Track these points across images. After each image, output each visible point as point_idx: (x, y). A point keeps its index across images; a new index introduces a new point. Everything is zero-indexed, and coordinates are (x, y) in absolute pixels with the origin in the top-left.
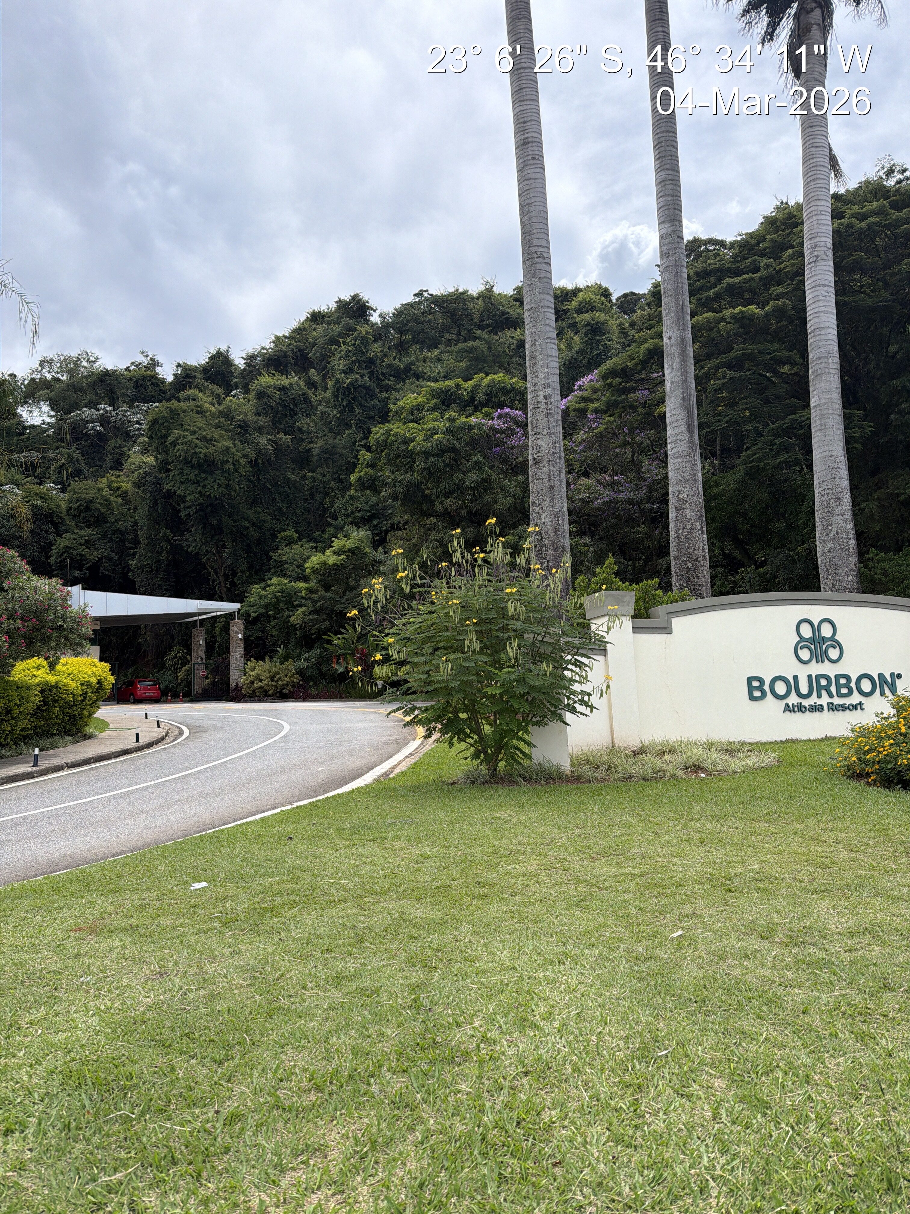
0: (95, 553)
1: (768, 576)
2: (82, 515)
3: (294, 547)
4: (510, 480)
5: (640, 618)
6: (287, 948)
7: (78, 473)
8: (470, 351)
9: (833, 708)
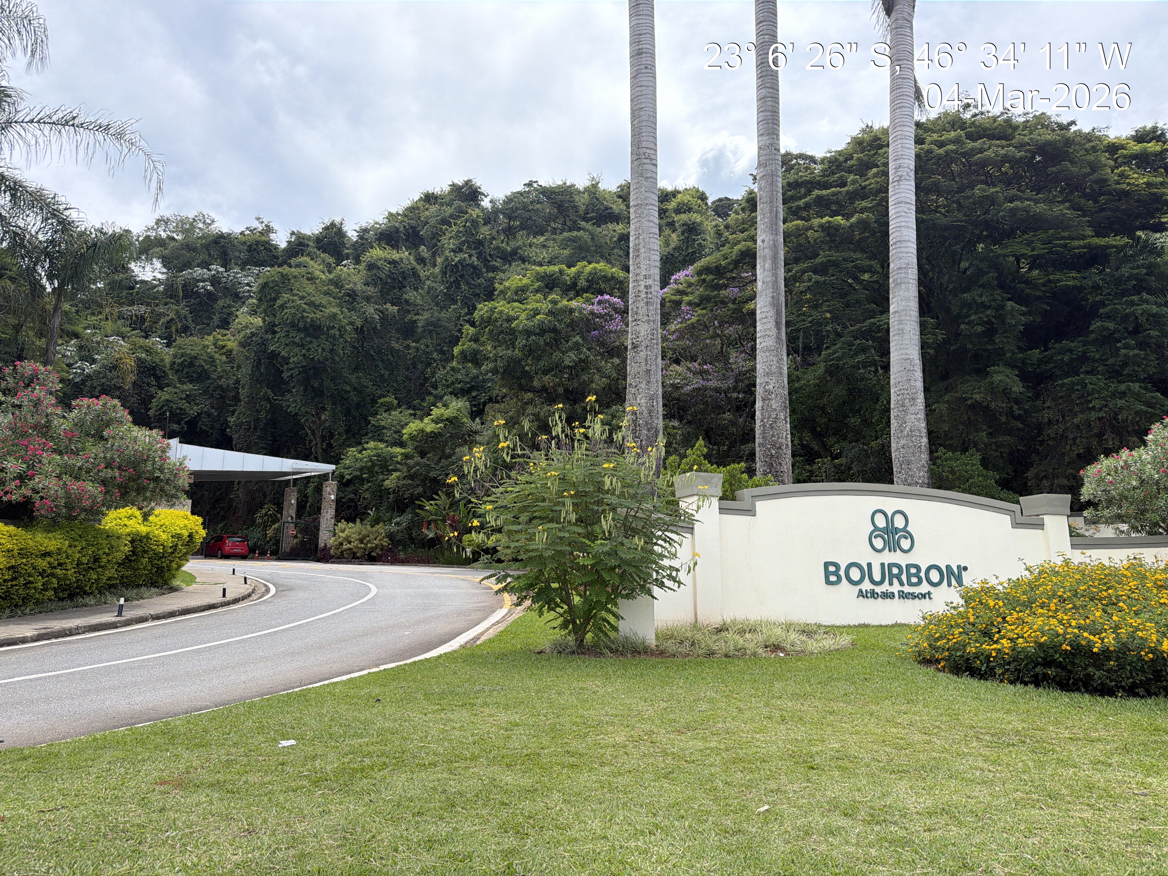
0: (195, 408)
1: (843, 468)
2: (185, 370)
3: (393, 413)
4: (606, 361)
5: (727, 499)
6: (377, 810)
7: (185, 330)
8: (574, 240)
9: (903, 595)
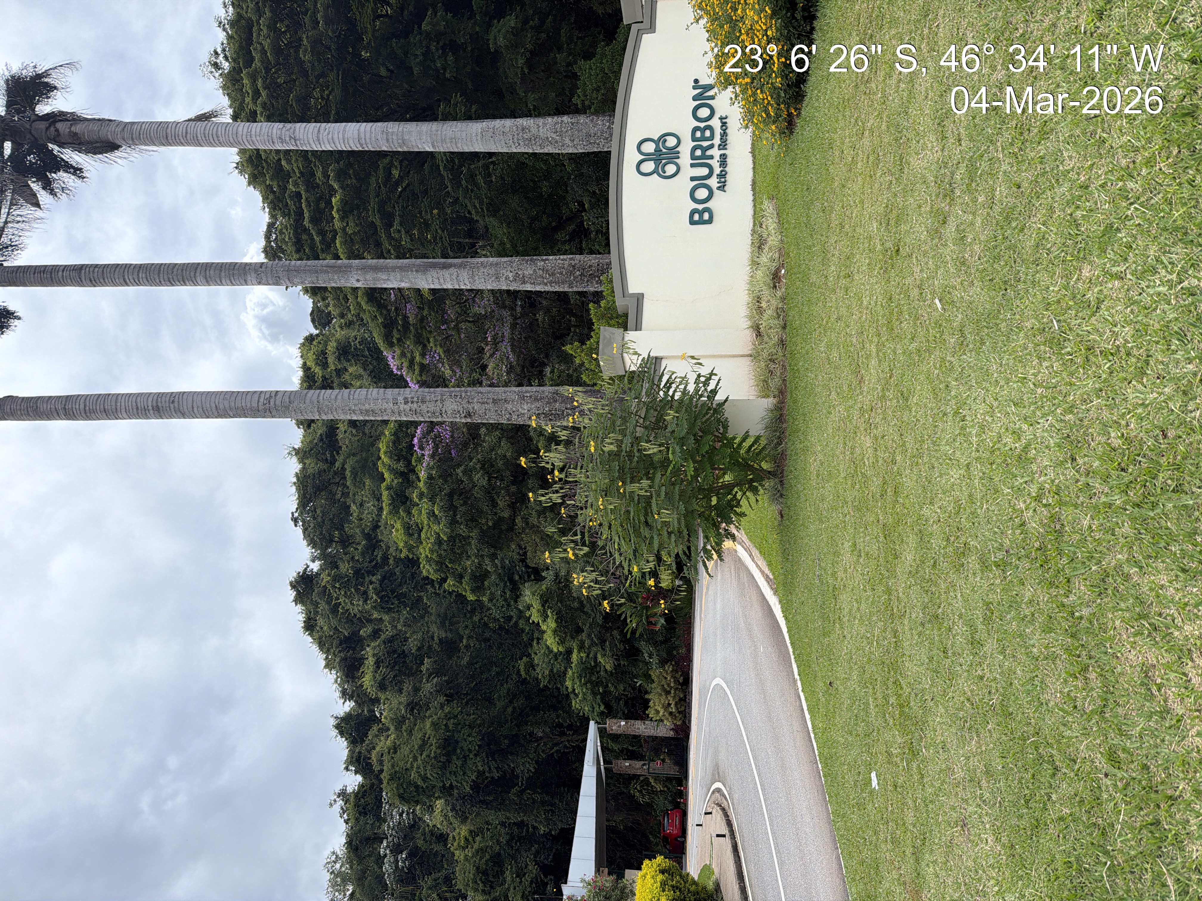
0: (530, 868)
1: (593, 200)
2: (491, 879)
3: (536, 661)
4: (484, 441)
5: (627, 322)
6: (942, 693)
8: (355, 474)
9: (723, 145)
